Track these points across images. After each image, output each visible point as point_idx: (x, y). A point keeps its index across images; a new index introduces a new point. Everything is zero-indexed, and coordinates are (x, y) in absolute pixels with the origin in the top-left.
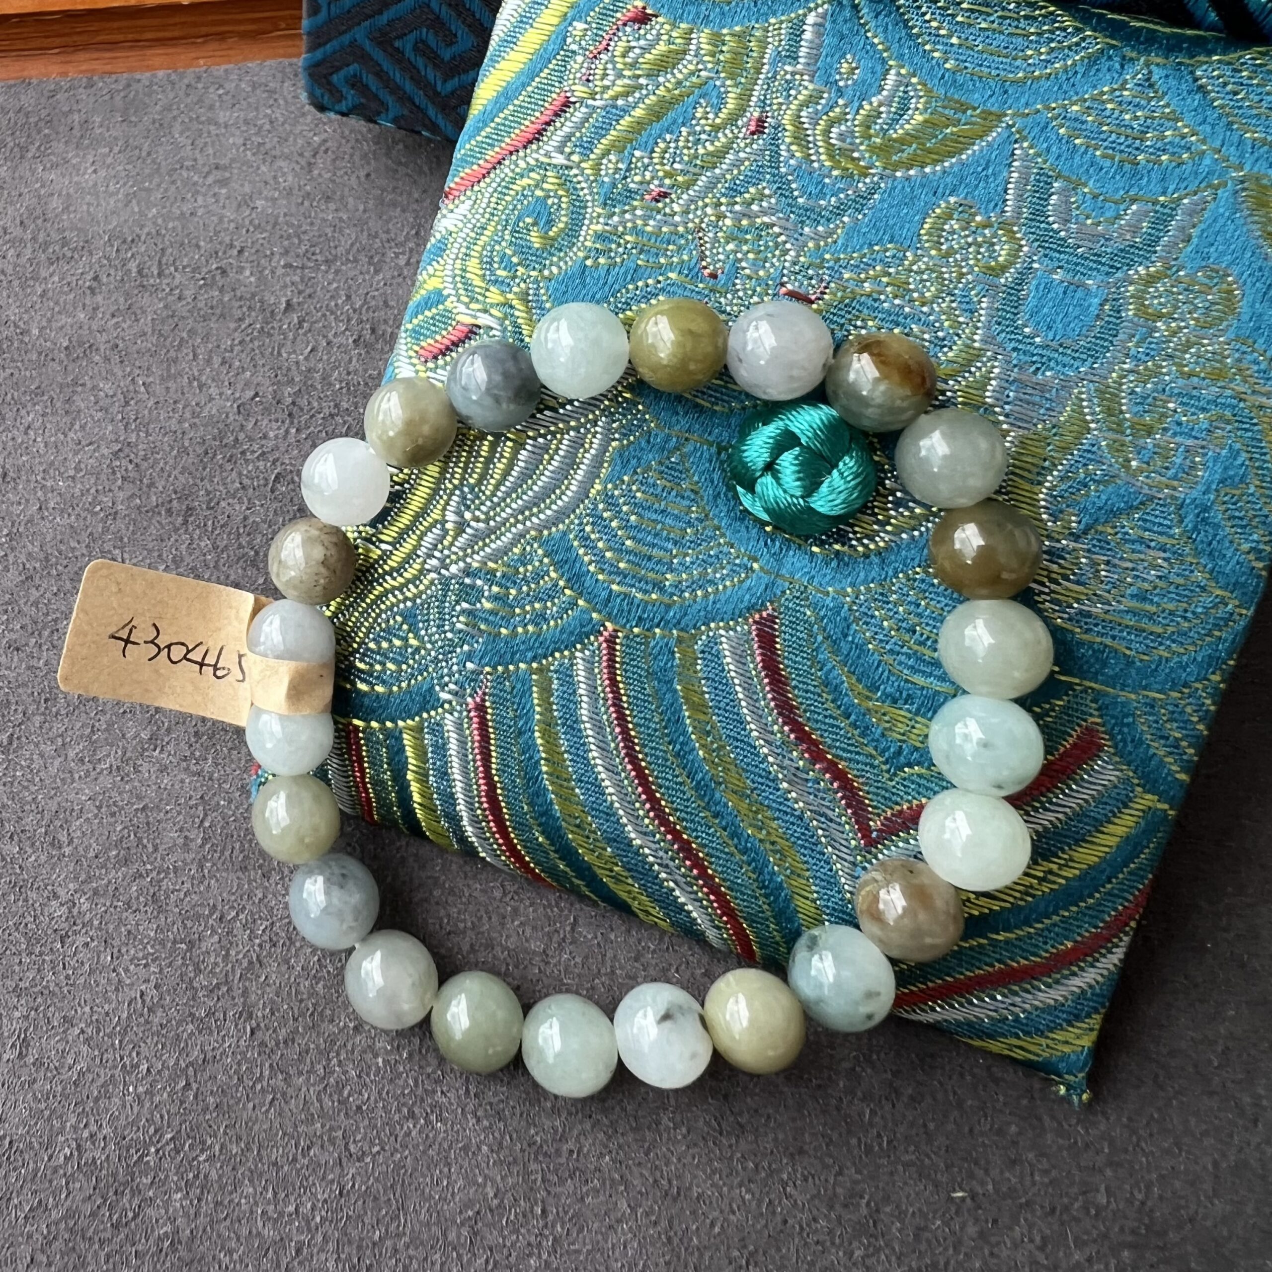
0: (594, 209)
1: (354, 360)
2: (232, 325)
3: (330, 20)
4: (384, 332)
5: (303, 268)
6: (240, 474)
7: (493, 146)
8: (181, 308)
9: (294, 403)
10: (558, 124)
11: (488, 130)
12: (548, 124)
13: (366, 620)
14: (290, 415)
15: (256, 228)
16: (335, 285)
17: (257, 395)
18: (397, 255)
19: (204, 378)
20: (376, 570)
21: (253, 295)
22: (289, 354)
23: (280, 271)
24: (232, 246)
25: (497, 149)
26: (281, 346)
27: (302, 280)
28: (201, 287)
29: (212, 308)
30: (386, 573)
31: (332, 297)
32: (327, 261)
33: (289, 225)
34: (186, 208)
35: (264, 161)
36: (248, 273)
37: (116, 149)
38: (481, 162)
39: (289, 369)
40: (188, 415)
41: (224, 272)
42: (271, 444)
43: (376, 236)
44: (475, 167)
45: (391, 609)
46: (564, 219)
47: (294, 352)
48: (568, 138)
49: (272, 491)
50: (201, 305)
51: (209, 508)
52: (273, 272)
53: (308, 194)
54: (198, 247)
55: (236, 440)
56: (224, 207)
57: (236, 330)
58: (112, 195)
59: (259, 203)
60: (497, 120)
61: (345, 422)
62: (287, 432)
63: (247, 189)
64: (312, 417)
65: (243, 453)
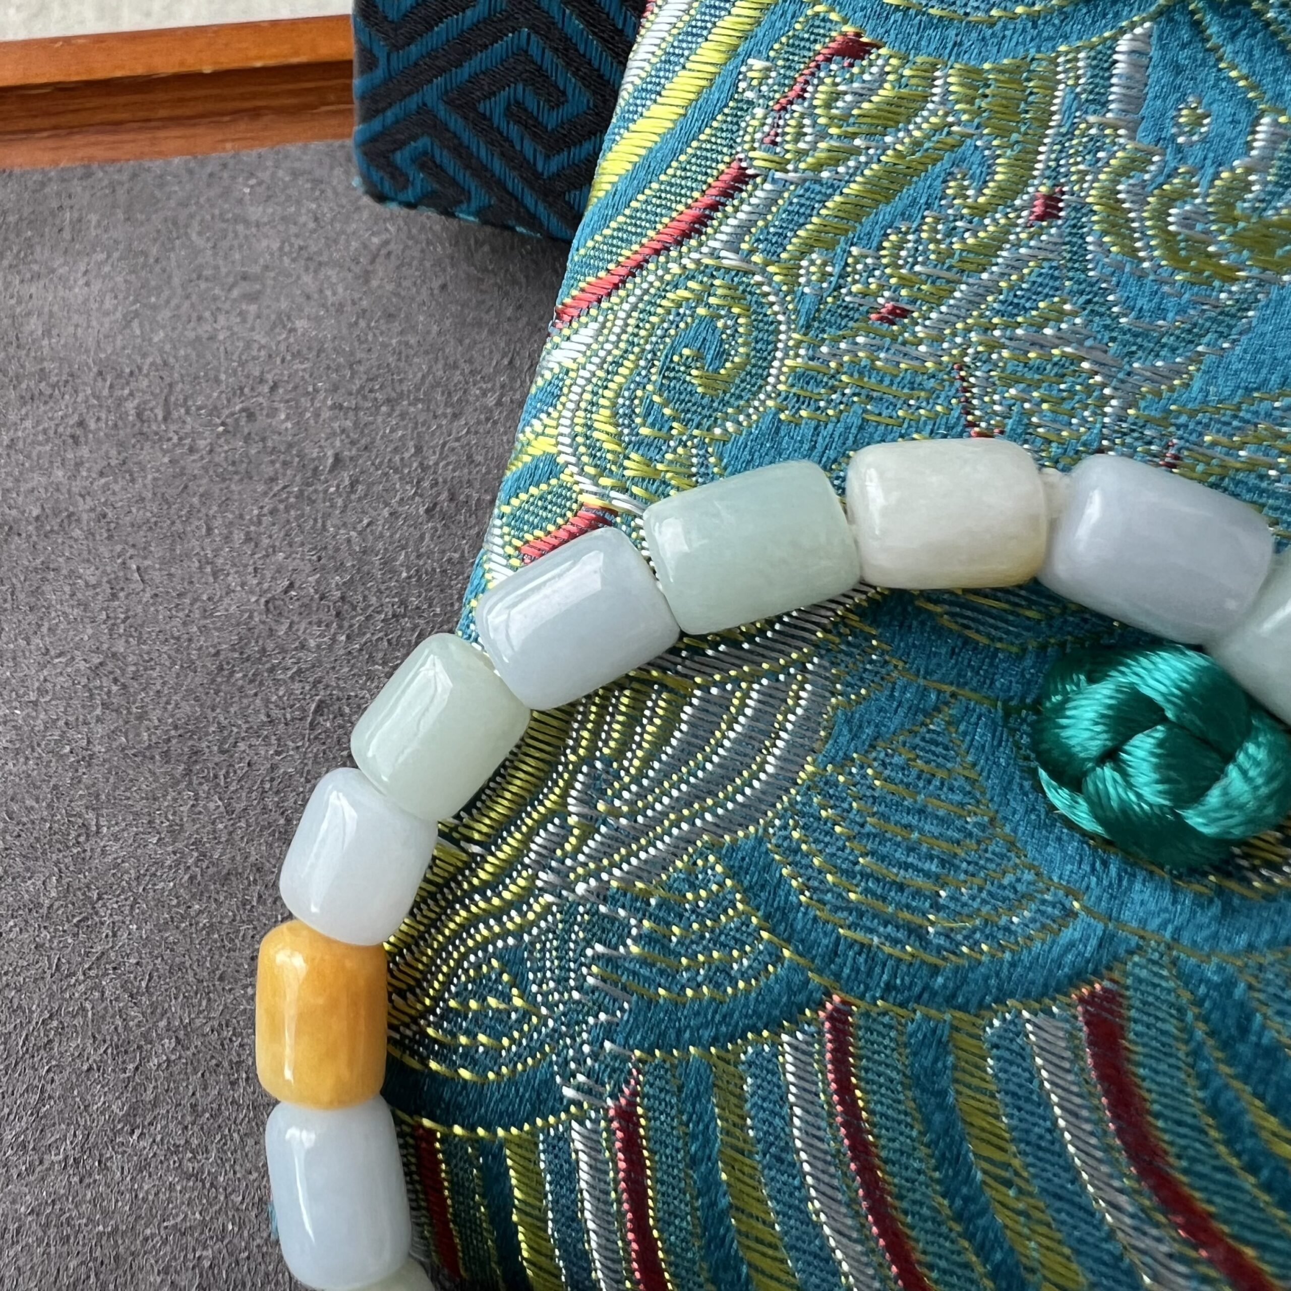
0: (789, 336)
1: (427, 536)
2: (261, 488)
3: (388, 78)
4: (468, 497)
5: (357, 409)
6: (267, 701)
7: (630, 242)
8: (193, 465)
9: (343, 598)
10: (729, 209)
11: (621, 219)
12: (714, 207)
13: (445, 962)
14: (338, 614)
15: (293, 355)
16: (400, 433)
17: (291, 586)
18: (484, 394)
19: (220, 561)
20: (459, 885)
21: (290, 446)
22: (338, 528)
23: (326, 414)
24: (262, 381)
25: (635, 247)
26: (326, 516)
27: (356, 424)
28: (219, 436)
29: (234, 463)
30: (474, 889)
31: (396, 450)
32: (388, 401)
33: (338, 351)
34: (205, 329)
35: (307, 269)
36: (283, 417)
37: (116, 255)
38: (611, 266)
39: (337, 550)
40: (197, 614)
41: (251, 416)
42: (311, 657)
43: (455, 366)
44: (602, 274)
45: (483, 946)
46: (742, 350)
47: (345, 525)
48: (745, 228)
49: (312, 727)
50: (219, 458)
51: (222, 752)
52: (317, 415)
53: (364, 311)
54: (217, 381)
55: (263, 650)
56: (252, 329)
57: (265, 494)
58: (106, 314)
59: (301, 324)
60: (634, 204)
61: (416, 626)
62: (334, 639)
63: (284, 305)
64: (368, 618)
65: (272, 670)
